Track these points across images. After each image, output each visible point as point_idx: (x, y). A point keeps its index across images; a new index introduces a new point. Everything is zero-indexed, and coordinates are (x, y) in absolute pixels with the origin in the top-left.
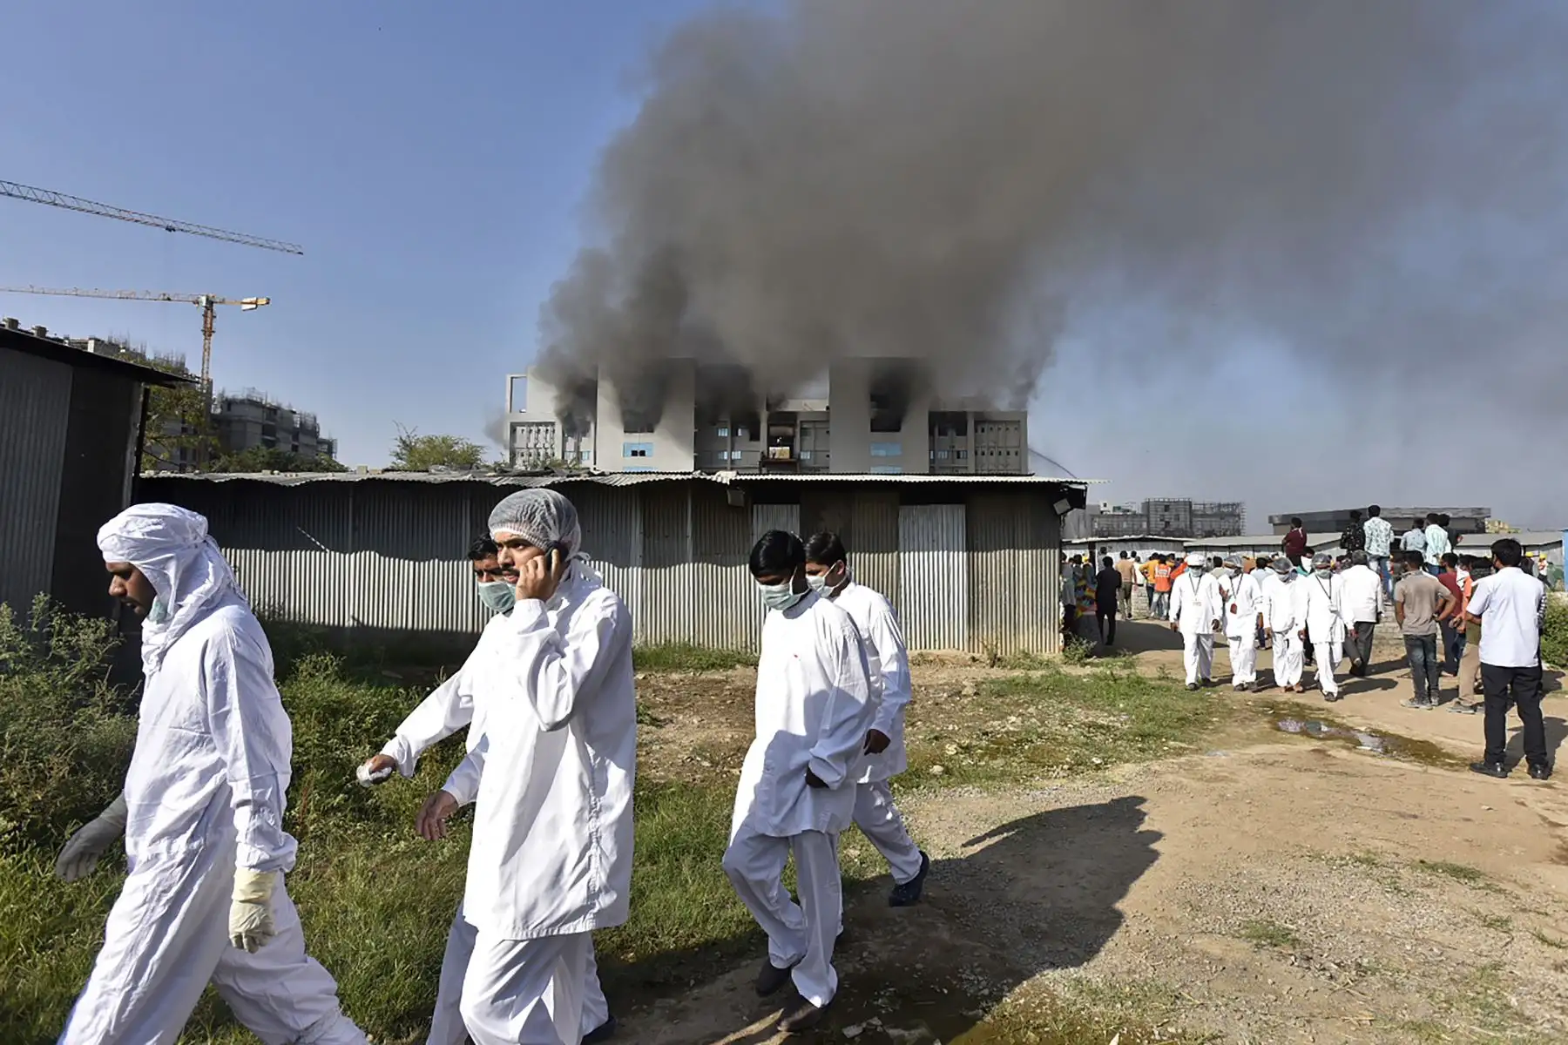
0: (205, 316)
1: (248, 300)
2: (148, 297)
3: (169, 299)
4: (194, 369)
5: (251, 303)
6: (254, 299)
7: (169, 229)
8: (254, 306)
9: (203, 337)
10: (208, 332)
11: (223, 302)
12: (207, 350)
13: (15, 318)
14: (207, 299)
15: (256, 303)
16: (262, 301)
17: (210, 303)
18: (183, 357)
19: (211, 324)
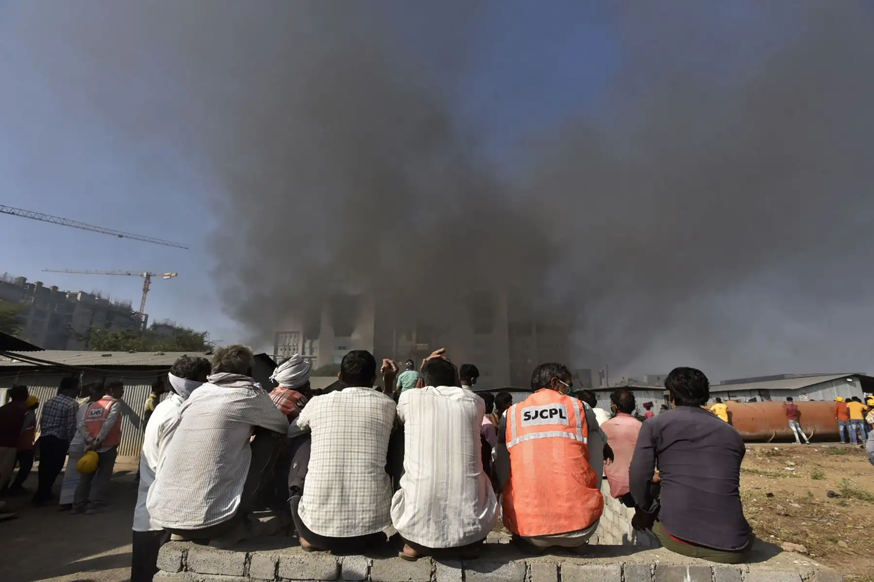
0: (145, 282)
1: (167, 274)
2: (120, 273)
3: (129, 274)
4: (136, 308)
5: (168, 276)
6: (170, 274)
7: (120, 236)
8: (169, 277)
9: (143, 292)
10: (146, 290)
11: (155, 275)
12: (144, 299)
13: (56, 286)
14: (147, 274)
15: (170, 276)
16: (174, 275)
17: (148, 276)
18: (131, 302)
19: (148, 286)
